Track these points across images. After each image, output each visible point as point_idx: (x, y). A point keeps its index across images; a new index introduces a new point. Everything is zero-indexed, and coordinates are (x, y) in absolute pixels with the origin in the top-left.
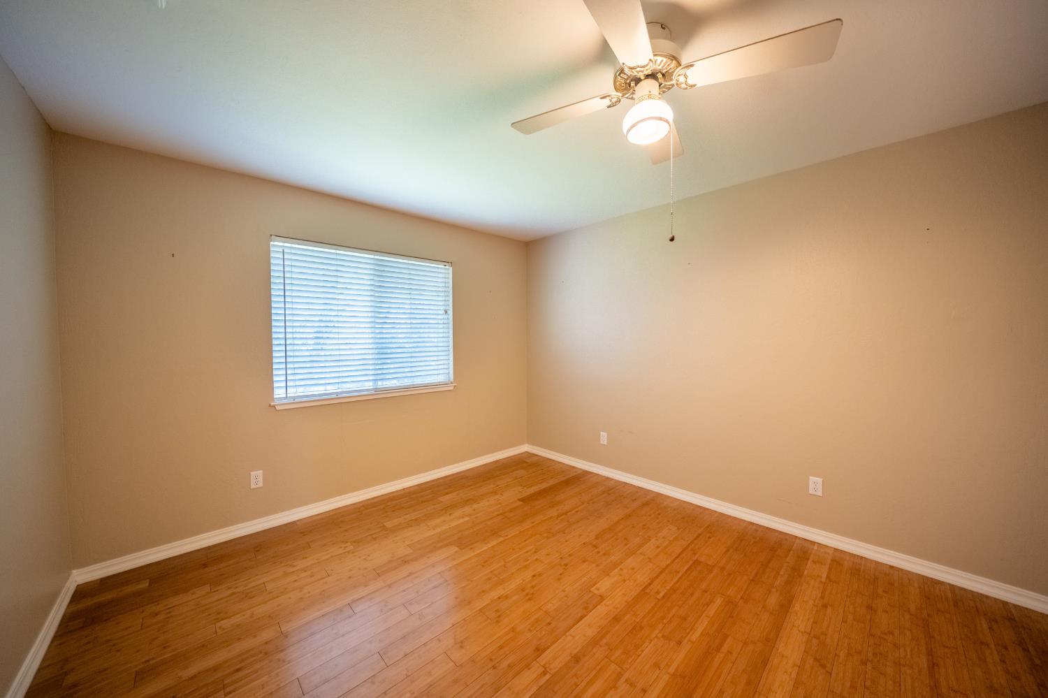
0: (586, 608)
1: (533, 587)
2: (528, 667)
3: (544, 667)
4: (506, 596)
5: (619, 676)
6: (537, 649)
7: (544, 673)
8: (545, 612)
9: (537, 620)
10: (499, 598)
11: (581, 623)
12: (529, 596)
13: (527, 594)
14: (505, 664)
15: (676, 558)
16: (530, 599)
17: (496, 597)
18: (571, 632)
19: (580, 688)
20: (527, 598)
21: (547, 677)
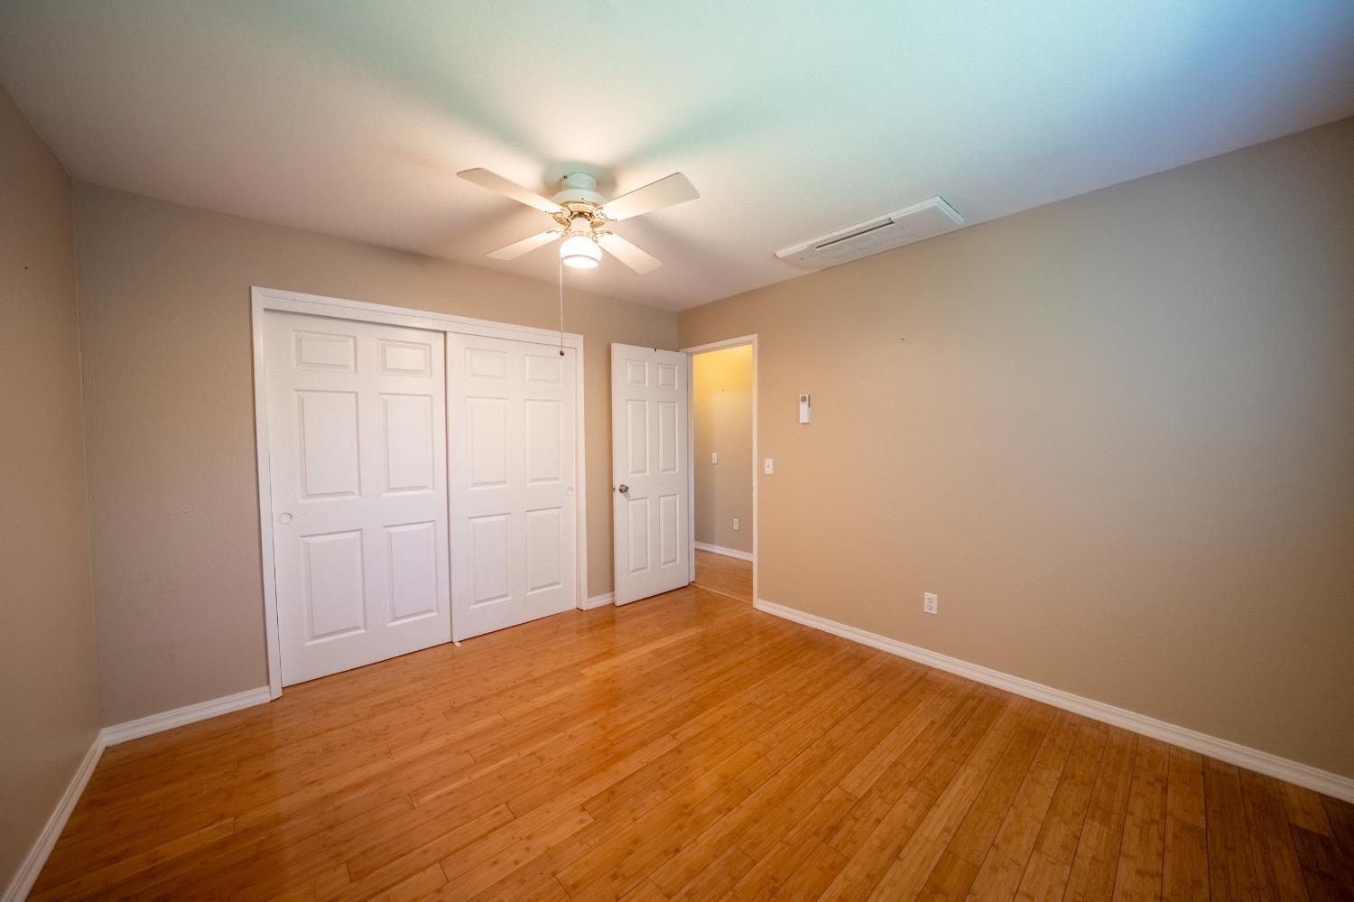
0: (612, 793)
1: (681, 827)
2: (689, 739)
3: (674, 739)
4: (720, 812)
5: (608, 733)
6: (680, 752)
7: (674, 735)
8: (666, 789)
9: (678, 779)
10: (730, 810)
11: (628, 774)
12: (687, 811)
13: (689, 814)
14: (711, 740)
15: (382, 891)
16: (686, 806)
17: (735, 810)
18: (641, 766)
19: (647, 726)
20: (690, 808)
21: (672, 732)
